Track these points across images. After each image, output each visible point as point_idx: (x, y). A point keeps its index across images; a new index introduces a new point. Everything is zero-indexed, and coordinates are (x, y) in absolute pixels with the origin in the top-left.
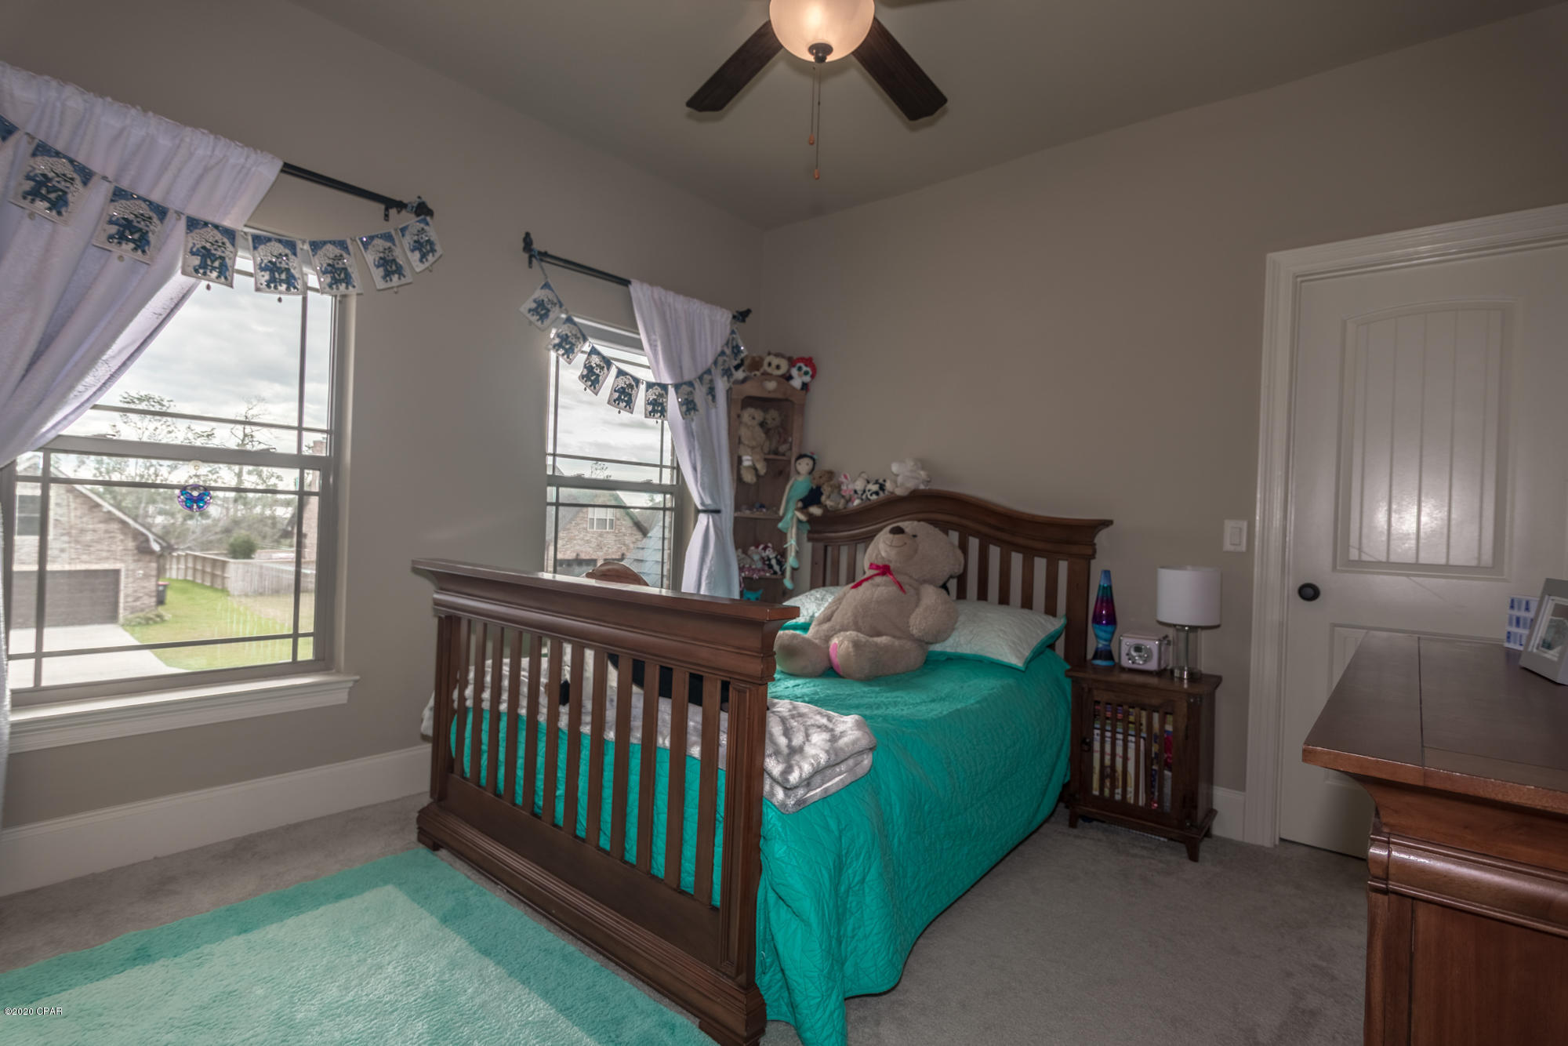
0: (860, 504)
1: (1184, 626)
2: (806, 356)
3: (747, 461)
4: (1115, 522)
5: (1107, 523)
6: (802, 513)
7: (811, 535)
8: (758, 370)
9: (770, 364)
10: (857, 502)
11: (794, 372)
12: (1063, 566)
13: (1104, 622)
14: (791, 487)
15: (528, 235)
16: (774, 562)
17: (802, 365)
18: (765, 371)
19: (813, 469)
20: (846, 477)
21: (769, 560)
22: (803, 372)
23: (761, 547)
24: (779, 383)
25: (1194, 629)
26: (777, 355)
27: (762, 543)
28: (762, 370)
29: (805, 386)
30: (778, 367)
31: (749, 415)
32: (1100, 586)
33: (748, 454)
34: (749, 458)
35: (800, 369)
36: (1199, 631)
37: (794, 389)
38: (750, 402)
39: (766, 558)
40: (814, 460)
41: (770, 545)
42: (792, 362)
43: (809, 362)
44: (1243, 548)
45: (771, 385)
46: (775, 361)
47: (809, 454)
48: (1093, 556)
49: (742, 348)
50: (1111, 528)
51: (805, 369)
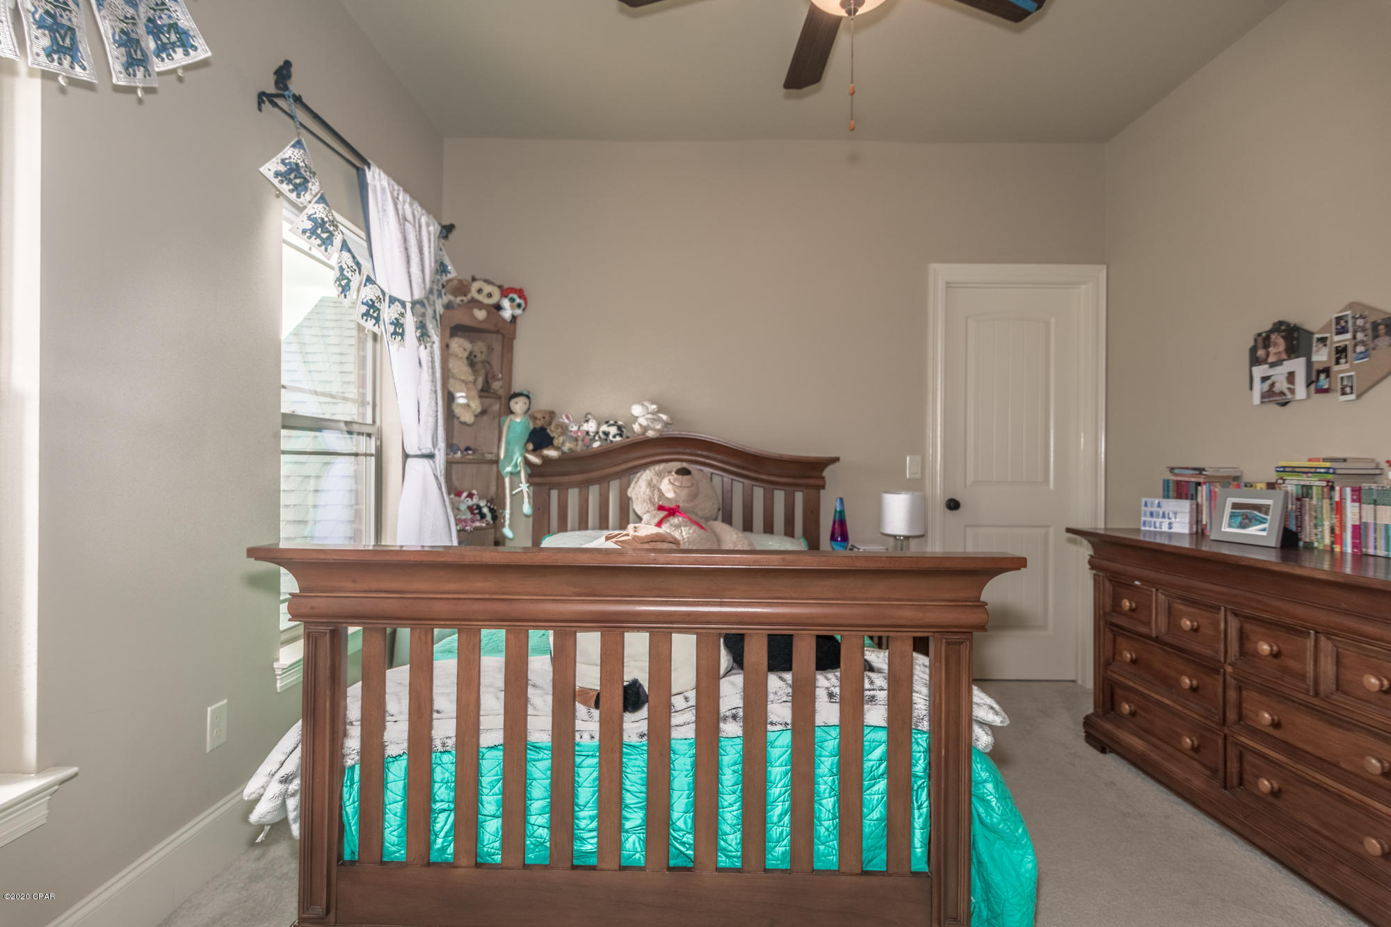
0: (600, 446)
1: (900, 536)
2: (517, 287)
3: (461, 398)
4: (841, 459)
5: (835, 460)
6: (537, 456)
7: (531, 480)
8: (465, 296)
9: (480, 291)
10: (596, 445)
11: (506, 303)
12: (799, 497)
13: (839, 539)
14: (509, 427)
15: (287, 64)
16: (485, 510)
17: (515, 296)
18: (472, 298)
19: (529, 409)
20: (568, 418)
21: (479, 507)
22: (515, 303)
23: (465, 494)
24: (489, 313)
25: (907, 538)
26: (488, 282)
27: (466, 491)
28: (469, 297)
29: (514, 318)
30: (490, 295)
31: (460, 346)
32: (836, 510)
33: (462, 391)
34: (464, 394)
35: (512, 300)
36: (911, 539)
37: (504, 320)
38: (457, 330)
39: (475, 507)
40: (528, 397)
41: (474, 492)
42: (505, 292)
43: (520, 293)
44: (918, 476)
45: (481, 314)
46: (488, 289)
47: (525, 393)
48: (823, 487)
49: (449, 268)
50: (837, 464)
51: (518, 300)
